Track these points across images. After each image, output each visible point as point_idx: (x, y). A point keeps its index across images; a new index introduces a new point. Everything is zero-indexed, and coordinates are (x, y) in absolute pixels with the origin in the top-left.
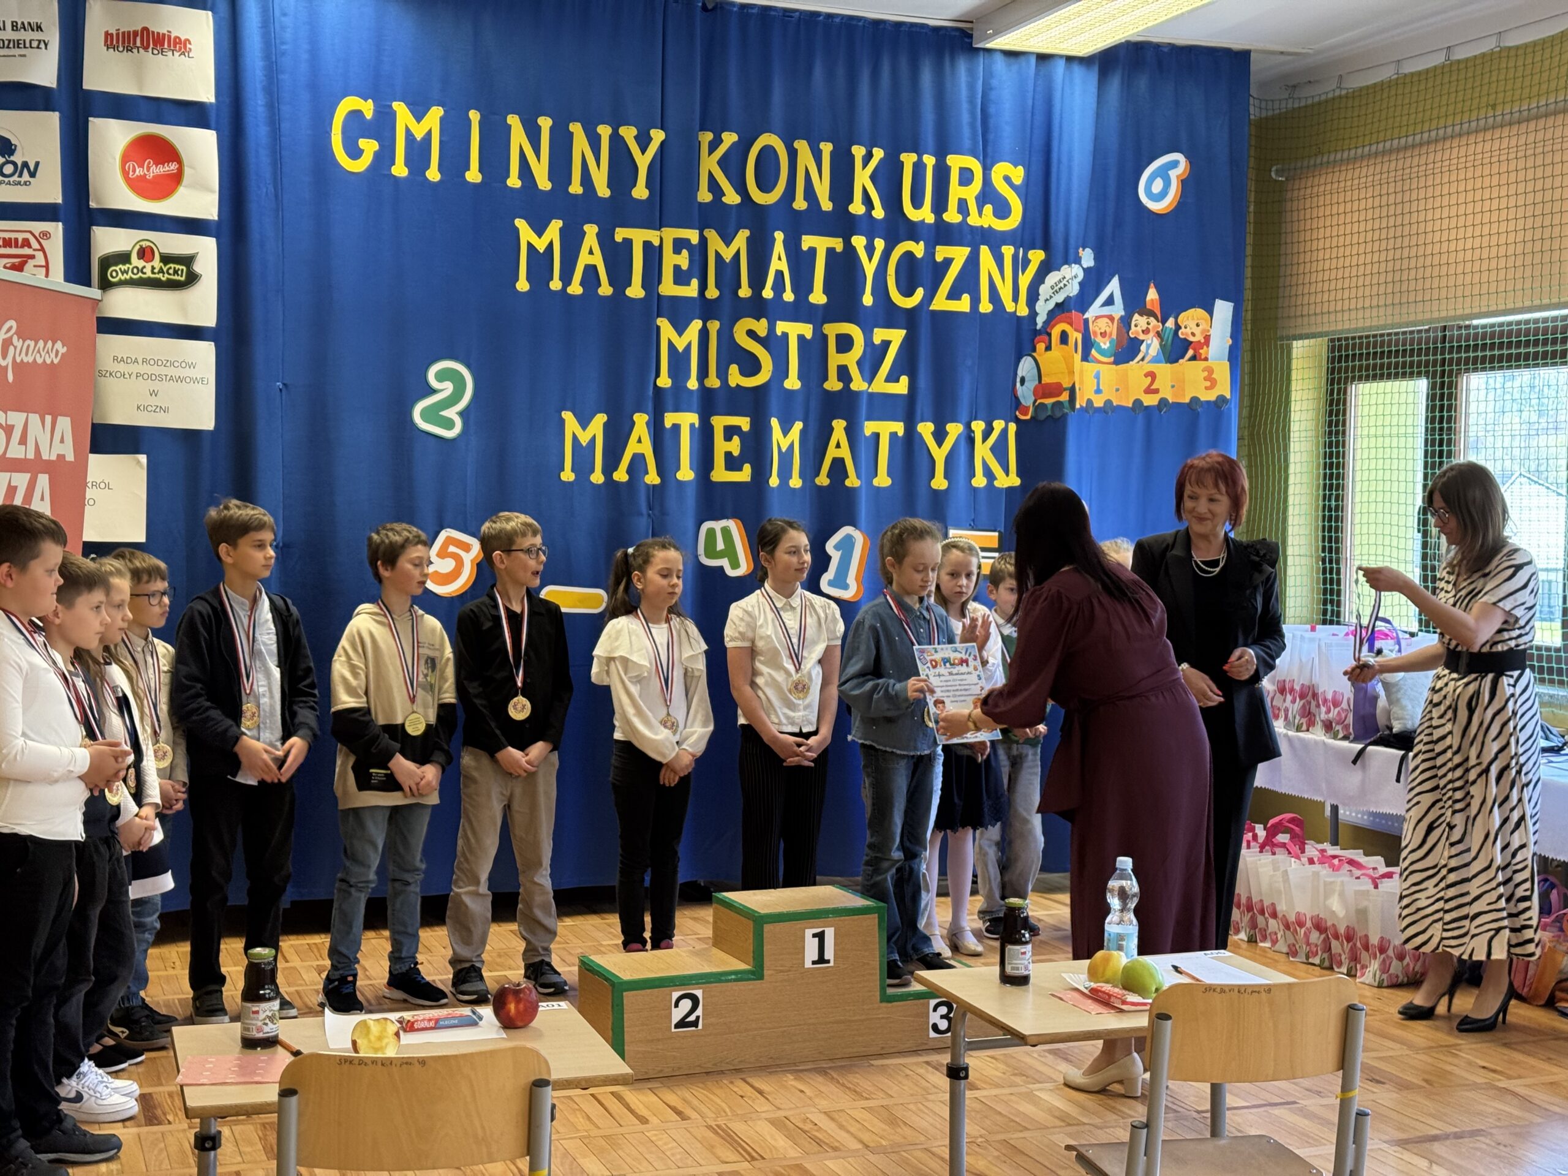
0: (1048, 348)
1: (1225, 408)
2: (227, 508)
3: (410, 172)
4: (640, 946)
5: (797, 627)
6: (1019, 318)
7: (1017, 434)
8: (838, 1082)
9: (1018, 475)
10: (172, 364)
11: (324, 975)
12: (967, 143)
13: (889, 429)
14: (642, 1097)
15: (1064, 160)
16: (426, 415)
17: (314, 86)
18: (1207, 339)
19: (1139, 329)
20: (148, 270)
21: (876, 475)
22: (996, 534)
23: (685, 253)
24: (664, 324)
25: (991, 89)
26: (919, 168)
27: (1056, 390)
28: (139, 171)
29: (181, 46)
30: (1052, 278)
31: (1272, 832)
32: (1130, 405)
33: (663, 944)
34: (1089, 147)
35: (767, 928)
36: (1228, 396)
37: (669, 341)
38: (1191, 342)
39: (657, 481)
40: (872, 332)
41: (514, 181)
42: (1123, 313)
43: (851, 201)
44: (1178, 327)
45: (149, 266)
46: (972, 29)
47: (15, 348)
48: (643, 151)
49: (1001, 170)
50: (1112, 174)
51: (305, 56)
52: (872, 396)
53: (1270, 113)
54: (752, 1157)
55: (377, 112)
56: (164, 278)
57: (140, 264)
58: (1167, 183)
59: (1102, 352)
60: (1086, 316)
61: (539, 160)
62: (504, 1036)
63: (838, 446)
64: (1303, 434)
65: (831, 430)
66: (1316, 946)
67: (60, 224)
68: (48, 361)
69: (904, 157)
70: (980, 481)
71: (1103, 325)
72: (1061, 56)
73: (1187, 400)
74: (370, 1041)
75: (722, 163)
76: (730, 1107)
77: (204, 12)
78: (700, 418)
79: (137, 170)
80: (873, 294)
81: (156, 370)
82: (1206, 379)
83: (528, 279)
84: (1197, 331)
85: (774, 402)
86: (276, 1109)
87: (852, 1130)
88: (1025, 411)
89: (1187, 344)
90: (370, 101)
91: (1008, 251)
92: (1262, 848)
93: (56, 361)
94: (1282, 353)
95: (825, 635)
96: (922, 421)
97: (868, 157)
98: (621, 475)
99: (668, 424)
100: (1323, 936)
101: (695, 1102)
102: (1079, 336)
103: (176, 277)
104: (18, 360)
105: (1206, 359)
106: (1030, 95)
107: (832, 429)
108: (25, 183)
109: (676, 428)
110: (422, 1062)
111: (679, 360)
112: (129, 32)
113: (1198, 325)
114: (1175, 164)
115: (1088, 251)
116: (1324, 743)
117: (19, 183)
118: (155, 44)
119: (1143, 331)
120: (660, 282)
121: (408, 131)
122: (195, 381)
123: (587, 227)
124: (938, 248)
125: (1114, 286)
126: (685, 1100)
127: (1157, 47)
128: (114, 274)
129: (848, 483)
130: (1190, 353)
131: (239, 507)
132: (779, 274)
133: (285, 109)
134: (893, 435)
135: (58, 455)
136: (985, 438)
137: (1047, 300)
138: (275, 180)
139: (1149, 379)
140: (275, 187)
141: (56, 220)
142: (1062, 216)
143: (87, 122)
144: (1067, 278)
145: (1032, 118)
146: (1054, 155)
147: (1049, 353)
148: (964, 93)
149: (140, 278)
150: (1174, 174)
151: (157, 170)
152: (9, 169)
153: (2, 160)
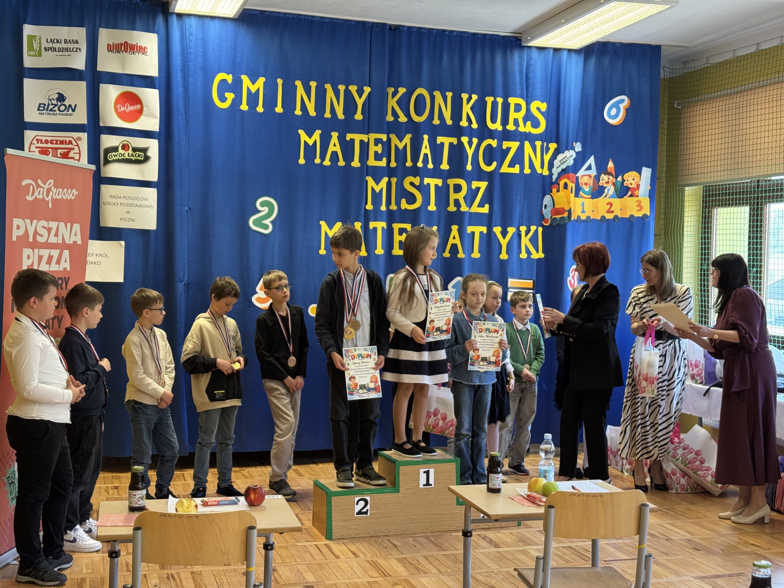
0: (558, 191)
1: (647, 220)
3: (249, 108)
6: (544, 176)
7: (543, 232)
8: (433, 543)
9: (543, 253)
10: (137, 199)
12: (518, 92)
13: (479, 230)
15: (567, 99)
16: (255, 223)
17: (205, 69)
18: (638, 186)
19: (604, 181)
20: (126, 155)
21: (473, 252)
22: (532, 281)
23: (380, 145)
24: (369, 179)
25: (530, 66)
26: (495, 104)
27: (562, 211)
28: (123, 109)
29: (142, 50)
30: (560, 157)
32: (599, 219)
34: (579, 93)
35: (401, 468)
36: (649, 214)
37: (372, 187)
38: (630, 188)
39: (366, 254)
40: (471, 183)
41: (298, 112)
42: (596, 174)
43: (461, 120)
44: (624, 180)
45: (127, 153)
46: (521, 37)
47: (53, 192)
48: (360, 97)
49: (535, 105)
50: (591, 106)
51: (201, 54)
52: (471, 214)
53: (674, 75)
54: (385, 575)
55: (233, 80)
56: (133, 158)
57: (123, 152)
58: (619, 110)
59: (585, 193)
60: (577, 175)
61: (310, 102)
62: (250, 509)
63: (454, 238)
64: (692, 233)
67: (86, 133)
68: (69, 198)
69: (487, 99)
70: (523, 255)
71: (586, 179)
72: (565, 49)
73: (628, 216)
74: (183, 509)
75: (399, 102)
76: (379, 552)
77: (153, 34)
78: (387, 224)
80: (472, 165)
81: (130, 202)
82: (637, 206)
83: (304, 158)
84: (633, 182)
85: (423, 216)
88: (547, 221)
89: (628, 189)
90: (231, 75)
91: (538, 144)
93: (73, 198)
94: (679, 193)
96: (496, 226)
97: (470, 98)
99: (371, 227)
101: (364, 550)
102: (574, 185)
103: (139, 158)
104: (54, 198)
105: (638, 196)
106: (550, 68)
107: (451, 230)
108: (70, 115)
109: (375, 229)
111: (377, 197)
112: (118, 44)
113: (633, 180)
114: (622, 101)
115: (579, 143)
116: (691, 386)
117: (67, 114)
118: (130, 49)
119: (606, 183)
120: (368, 159)
121: (248, 88)
122: (147, 206)
123: (333, 134)
124: (504, 142)
125: (591, 161)
126: (359, 549)
127: (614, 44)
128: (111, 157)
129: (459, 256)
130: (630, 193)
132: (426, 155)
133: (191, 79)
134: (481, 233)
135: (74, 242)
136: (526, 234)
137: (557, 168)
138: (186, 112)
139: (609, 206)
140: (186, 116)
141: (84, 131)
142: (565, 126)
143: (99, 86)
144: (568, 157)
145: (551, 79)
146: (562, 98)
147: (558, 193)
148: (517, 67)
149: (123, 159)
150: (622, 106)
151: (131, 108)
152: (62, 108)
153: (59, 104)
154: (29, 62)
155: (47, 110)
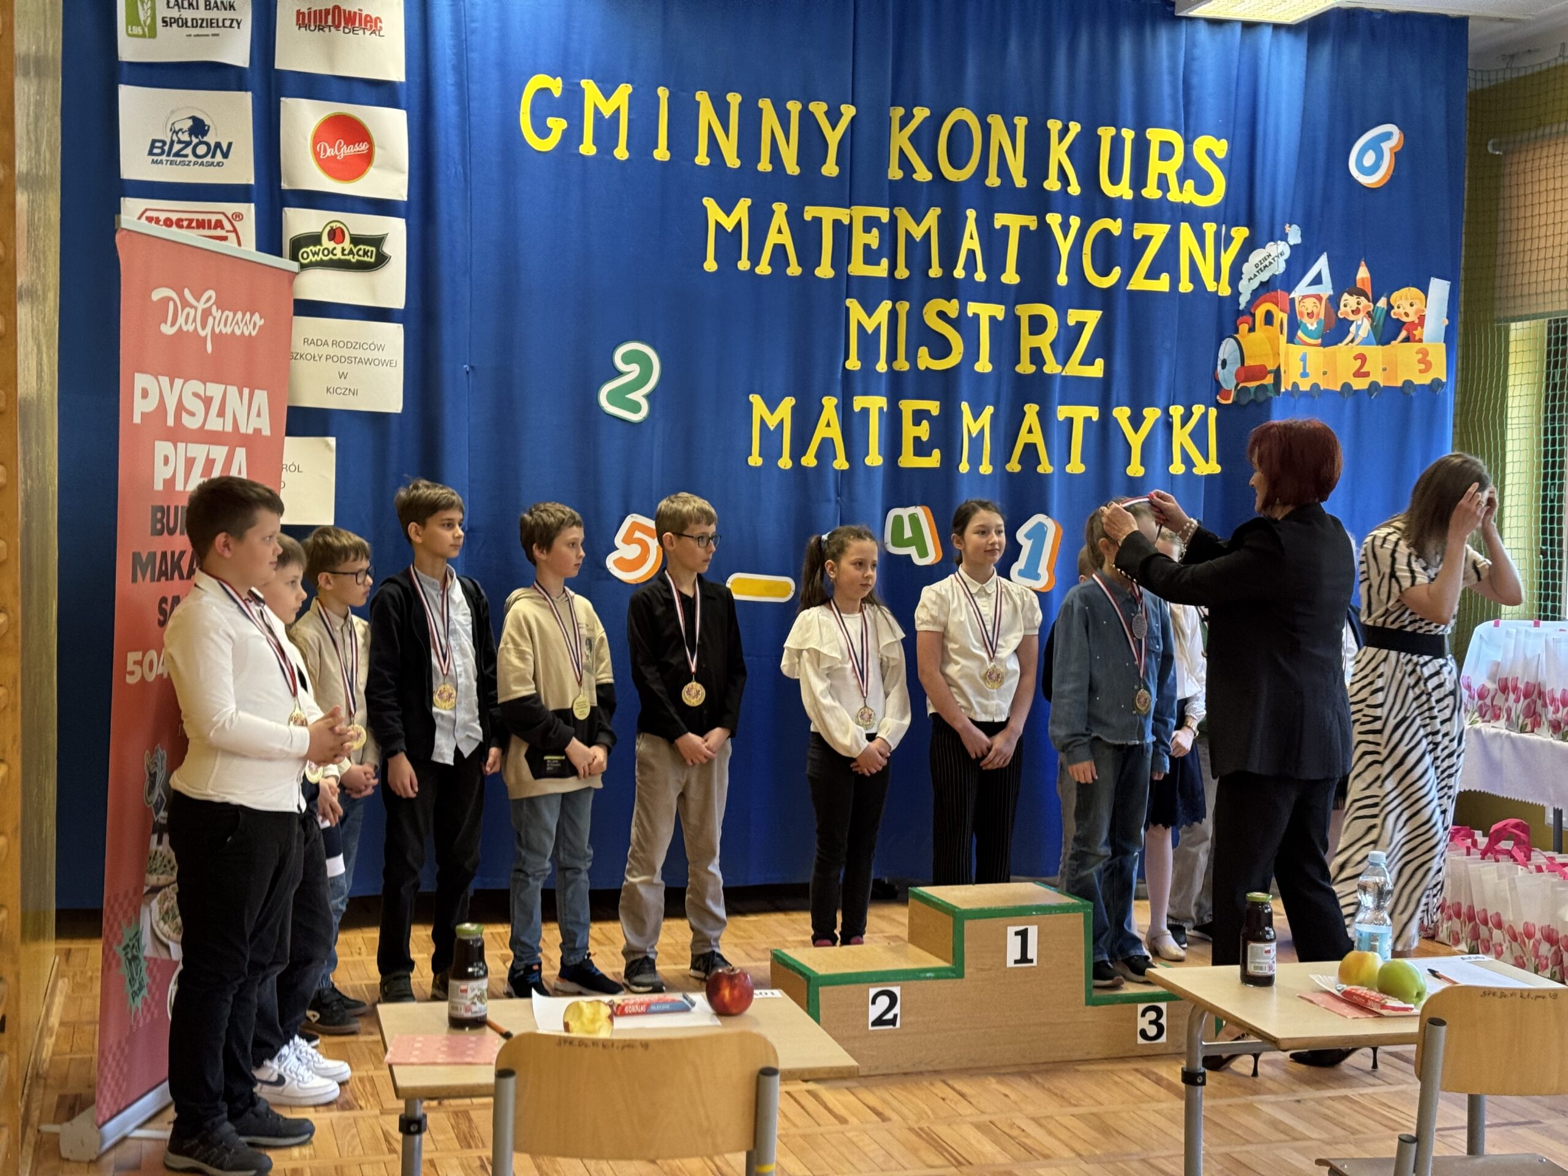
0: (1252, 329)
1: (1440, 391)
2: (416, 488)
3: (598, 151)
4: (829, 942)
5: (992, 614)
6: (1220, 298)
7: (1218, 419)
8: (1043, 1087)
9: (1218, 463)
10: (361, 346)
11: (509, 964)
12: (1168, 116)
13: (1084, 413)
14: (839, 1097)
15: (1271, 131)
16: (613, 397)
17: (502, 65)
18: (1422, 318)
19: (1349, 309)
20: (338, 252)
21: (1069, 462)
23: (875, 231)
24: (853, 304)
25: (1193, 59)
26: (1117, 143)
27: (1259, 372)
28: (330, 152)
29: (371, 24)
30: (1256, 256)
31: (1495, 838)
32: (1339, 389)
33: (853, 940)
34: (1297, 118)
35: (967, 924)
36: (1444, 380)
37: (859, 322)
38: (1404, 323)
39: (845, 466)
40: (1066, 313)
41: (702, 159)
42: (1331, 292)
43: (1046, 177)
44: (1390, 307)
45: (339, 247)
47: (214, 318)
48: (834, 127)
49: (1203, 143)
50: (1322, 146)
51: (495, 34)
52: (1065, 378)
53: (1486, 85)
54: (958, 1162)
55: (565, 90)
56: (354, 259)
57: (331, 245)
58: (1380, 156)
59: (1308, 333)
60: (1292, 296)
61: (727, 136)
62: (719, 1023)
63: (1030, 431)
64: (1522, 421)
65: (1023, 414)
66: (1547, 958)
67: (253, 205)
68: (247, 333)
69: (1101, 131)
70: (1178, 468)
71: (1310, 305)
72: (1268, 24)
73: (1400, 384)
74: (583, 1024)
75: (914, 139)
76: (932, 1110)
78: (888, 402)
79: (328, 151)
80: (1067, 274)
81: (346, 353)
82: (1420, 362)
83: (716, 259)
84: (1411, 311)
85: (965, 386)
86: (492, 1091)
87: (1062, 1137)
88: (1226, 395)
89: (1399, 325)
90: (559, 79)
91: (1210, 228)
92: (1484, 854)
93: (254, 333)
94: (1500, 335)
95: (1021, 624)
96: (1118, 406)
97: (1065, 131)
98: (809, 460)
99: (857, 408)
100: (1554, 949)
101: (895, 1103)
102: (1285, 317)
103: (366, 259)
104: (217, 331)
105: (1420, 341)
106: (1235, 65)
108: (218, 164)
109: (865, 411)
110: (645, 1045)
111: (868, 342)
112: (321, 11)
113: (1412, 305)
114: (1388, 136)
115: (1295, 227)
116: (1552, 745)
117: (212, 164)
118: (346, 23)
119: (1353, 312)
120: (849, 262)
121: (596, 108)
122: (383, 363)
123: (776, 206)
124: (1136, 225)
125: (1322, 264)
126: (884, 1101)
127: (1368, 14)
128: (305, 256)
129: (1040, 469)
130: (1403, 334)
131: (428, 487)
132: (971, 253)
133: (474, 88)
134: (1087, 420)
135: (255, 429)
136: (1184, 423)
137: (1251, 279)
138: (463, 159)
139: (1359, 362)
140: (464, 167)
141: (248, 201)
142: (1267, 191)
143: (279, 102)
144: (1273, 255)
145: (1237, 89)
146: (1260, 128)
147: (1252, 334)
148: (1165, 63)
149: (331, 260)
150: (1387, 147)
151: (347, 151)
152: (202, 149)
153: (195, 140)
154: (129, 49)
155: (168, 155)
